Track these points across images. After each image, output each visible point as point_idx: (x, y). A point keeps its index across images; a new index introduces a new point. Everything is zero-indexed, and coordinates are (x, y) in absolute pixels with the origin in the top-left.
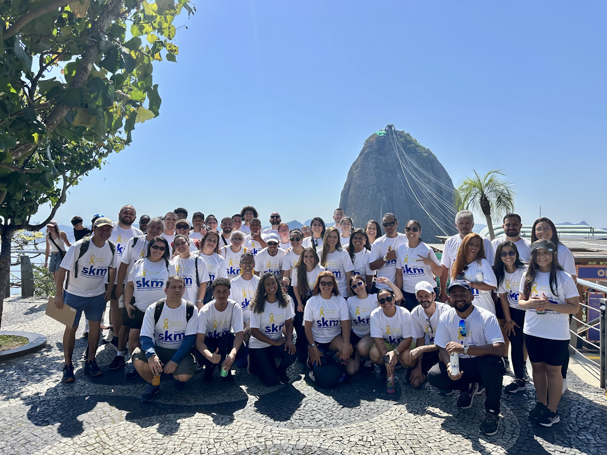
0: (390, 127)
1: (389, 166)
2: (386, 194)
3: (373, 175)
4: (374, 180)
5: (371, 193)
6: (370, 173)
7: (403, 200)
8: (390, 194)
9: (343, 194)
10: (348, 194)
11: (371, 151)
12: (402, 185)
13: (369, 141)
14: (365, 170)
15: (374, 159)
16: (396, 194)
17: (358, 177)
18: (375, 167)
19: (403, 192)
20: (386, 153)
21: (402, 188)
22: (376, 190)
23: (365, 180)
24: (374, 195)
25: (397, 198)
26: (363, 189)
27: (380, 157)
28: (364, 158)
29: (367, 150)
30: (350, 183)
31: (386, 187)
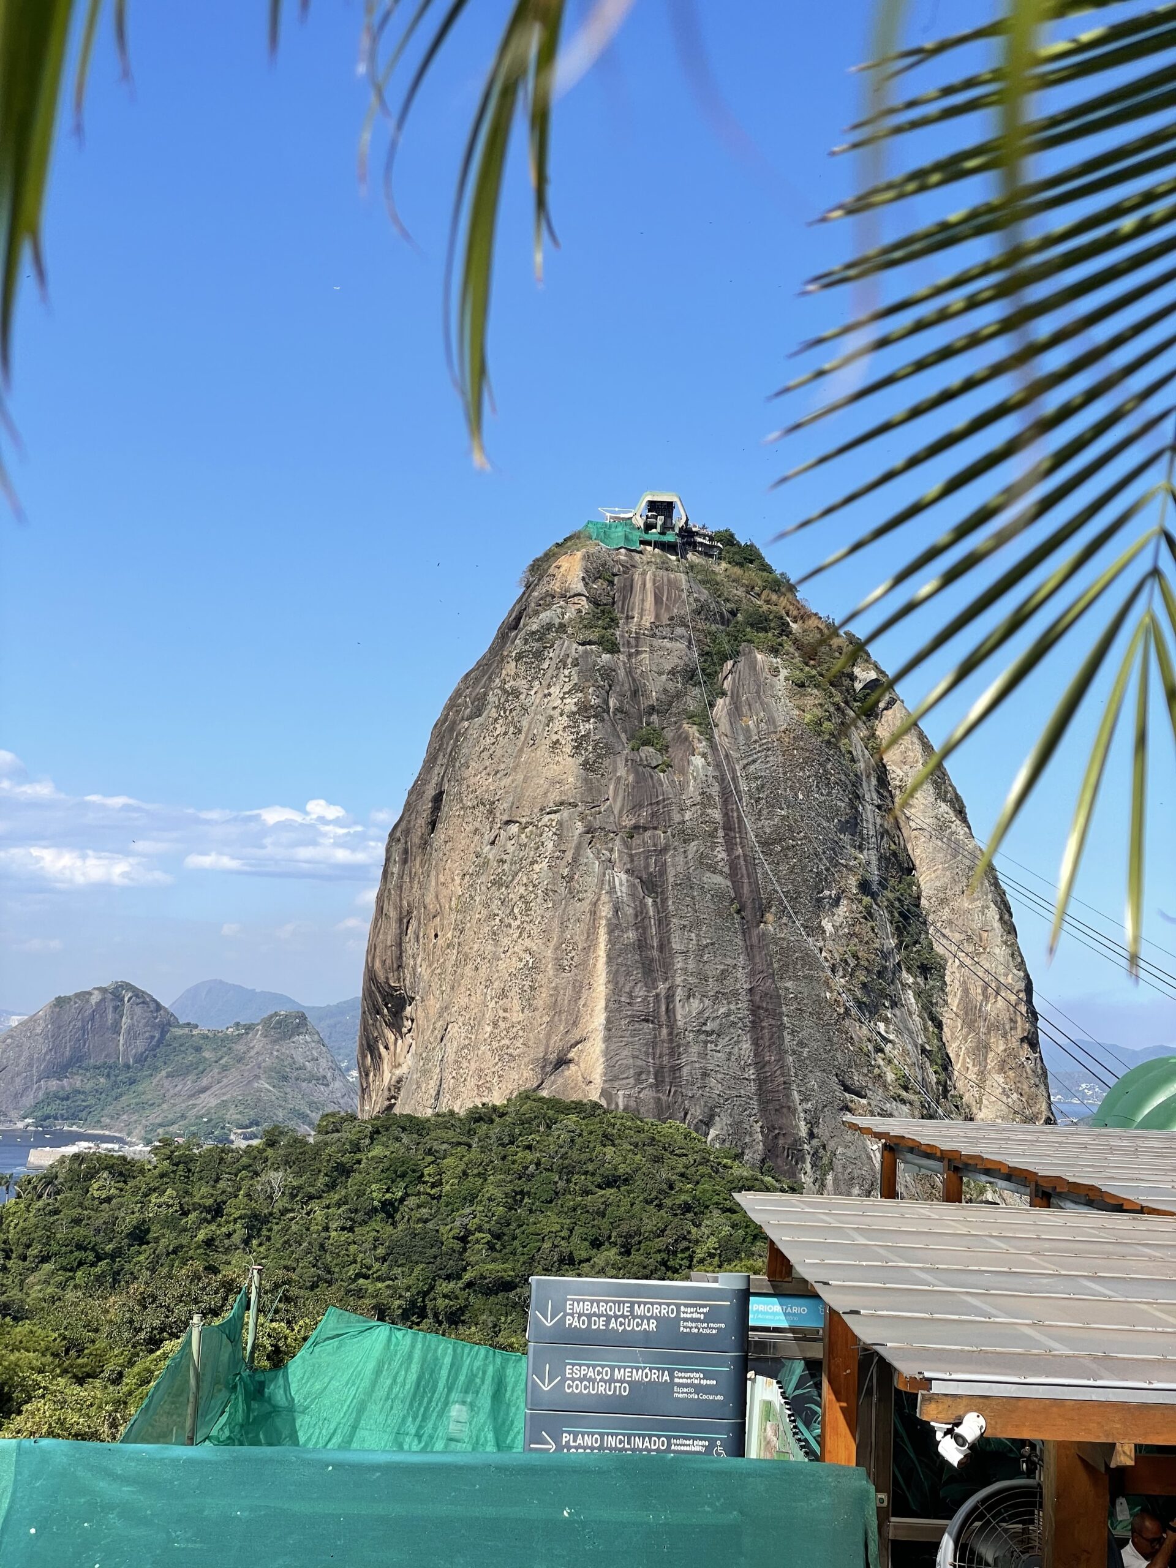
0: (661, 507)
1: (652, 710)
2: (631, 856)
3: (568, 750)
4: (571, 780)
5: (550, 845)
6: (548, 742)
7: (718, 895)
8: (647, 858)
9: (401, 846)
10: (425, 844)
11: (557, 621)
12: (717, 815)
13: (551, 571)
14: (525, 723)
15: (575, 664)
16: (680, 859)
17: (486, 754)
18: (579, 712)
19: (721, 854)
20: (637, 639)
21: (712, 835)
22: (578, 832)
23: (520, 777)
24: (569, 856)
25: (686, 883)
26: (508, 823)
27: (606, 657)
28: (518, 659)
29: (537, 613)
30: (440, 784)
31: (628, 822)
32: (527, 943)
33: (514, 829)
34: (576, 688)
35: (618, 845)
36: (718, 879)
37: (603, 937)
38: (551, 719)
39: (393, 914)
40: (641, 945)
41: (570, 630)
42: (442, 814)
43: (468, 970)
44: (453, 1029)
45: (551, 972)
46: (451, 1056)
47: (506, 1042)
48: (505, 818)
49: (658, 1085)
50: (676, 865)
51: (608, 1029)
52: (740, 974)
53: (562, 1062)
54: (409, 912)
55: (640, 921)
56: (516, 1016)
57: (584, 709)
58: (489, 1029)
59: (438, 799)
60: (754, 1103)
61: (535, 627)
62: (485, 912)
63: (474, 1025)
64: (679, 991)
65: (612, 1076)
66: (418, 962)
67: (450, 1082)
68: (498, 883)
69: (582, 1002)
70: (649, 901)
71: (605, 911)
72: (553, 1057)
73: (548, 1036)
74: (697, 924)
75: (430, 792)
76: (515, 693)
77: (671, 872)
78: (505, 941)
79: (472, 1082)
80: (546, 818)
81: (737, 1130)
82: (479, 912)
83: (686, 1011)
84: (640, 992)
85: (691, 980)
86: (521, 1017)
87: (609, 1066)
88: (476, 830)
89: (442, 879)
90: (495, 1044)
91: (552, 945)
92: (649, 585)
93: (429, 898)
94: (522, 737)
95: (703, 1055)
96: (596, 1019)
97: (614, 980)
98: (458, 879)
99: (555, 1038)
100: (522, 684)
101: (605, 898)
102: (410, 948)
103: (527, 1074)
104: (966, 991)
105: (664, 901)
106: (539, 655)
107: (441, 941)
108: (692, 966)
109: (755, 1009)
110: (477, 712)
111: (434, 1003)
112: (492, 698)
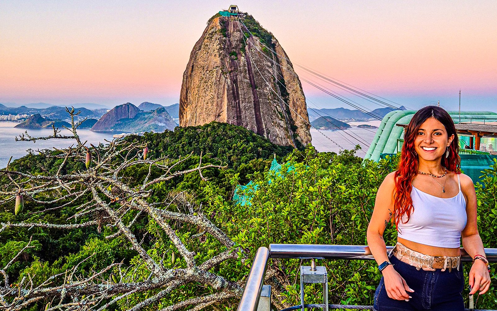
0: (234, 8)
1: (233, 48)
2: (231, 76)
3: (218, 56)
4: (219, 62)
5: (215, 75)
6: (214, 55)
7: (247, 83)
8: (234, 77)
9: (186, 75)
10: (191, 75)
11: (214, 31)
12: (247, 68)
13: (213, 21)
14: (209, 51)
15: (218, 39)
16: (240, 77)
17: (202, 57)
18: (220, 49)
19: (248, 75)
20: (230, 34)
21: (246, 71)
22: (220, 72)
23: (209, 62)
24: (219, 77)
25: (241, 81)
26: (207, 71)
27: (224, 38)
28: (208, 38)
29: (210, 30)
30: (193, 63)
31: (230, 70)
32: (212, 93)
33: (208, 72)
34: (219, 44)
35: (228, 74)
36: (247, 80)
37: (226, 92)
38: (214, 50)
39: (185, 88)
40: (233, 93)
41: (217, 33)
42: (194, 69)
43: (200, 99)
44: (198, 110)
45: (216, 98)
46: (198, 115)
47: (208, 112)
48: (206, 70)
49: (237, 119)
50: (239, 78)
51: (227, 109)
52: (252, 98)
53: (219, 115)
54: (188, 88)
55: (233, 89)
57: (220, 48)
58: (205, 110)
59: (193, 66)
60: (255, 122)
61: (210, 32)
62: (203, 88)
63: (202, 109)
64: (241, 101)
65: (229, 118)
66: (191, 97)
68: (205, 82)
69: (222, 104)
70: (234, 85)
71: (226, 87)
72: (217, 114)
73: (216, 111)
74: (243, 89)
75: (191, 65)
76: (207, 45)
77: (238, 79)
78: (207, 93)
79: (202, 120)
80: (214, 69)
81: (252, 127)
82: (202, 88)
83: (242, 105)
84: (233, 102)
85: (243, 99)
86: (211, 107)
87: (228, 116)
88: (201, 72)
89: (194, 82)
90: (206, 113)
91: (216, 93)
92: (232, 23)
93: (192, 85)
94: (209, 54)
95: (245, 113)
96: (225, 107)
97: (228, 99)
98: (197, 82)
99: (217, 111)
100: (208, 43)
101: (226, 84)
102: (189, 95)
103: (213, 118)
104: (293, 100)
105: (237, 85)
106: (211, 38)
107: (195, 94)
108: (243, 97)
109: (255, 104)
110: (200, 49)
111: (194, 105)
112: (202, 46)
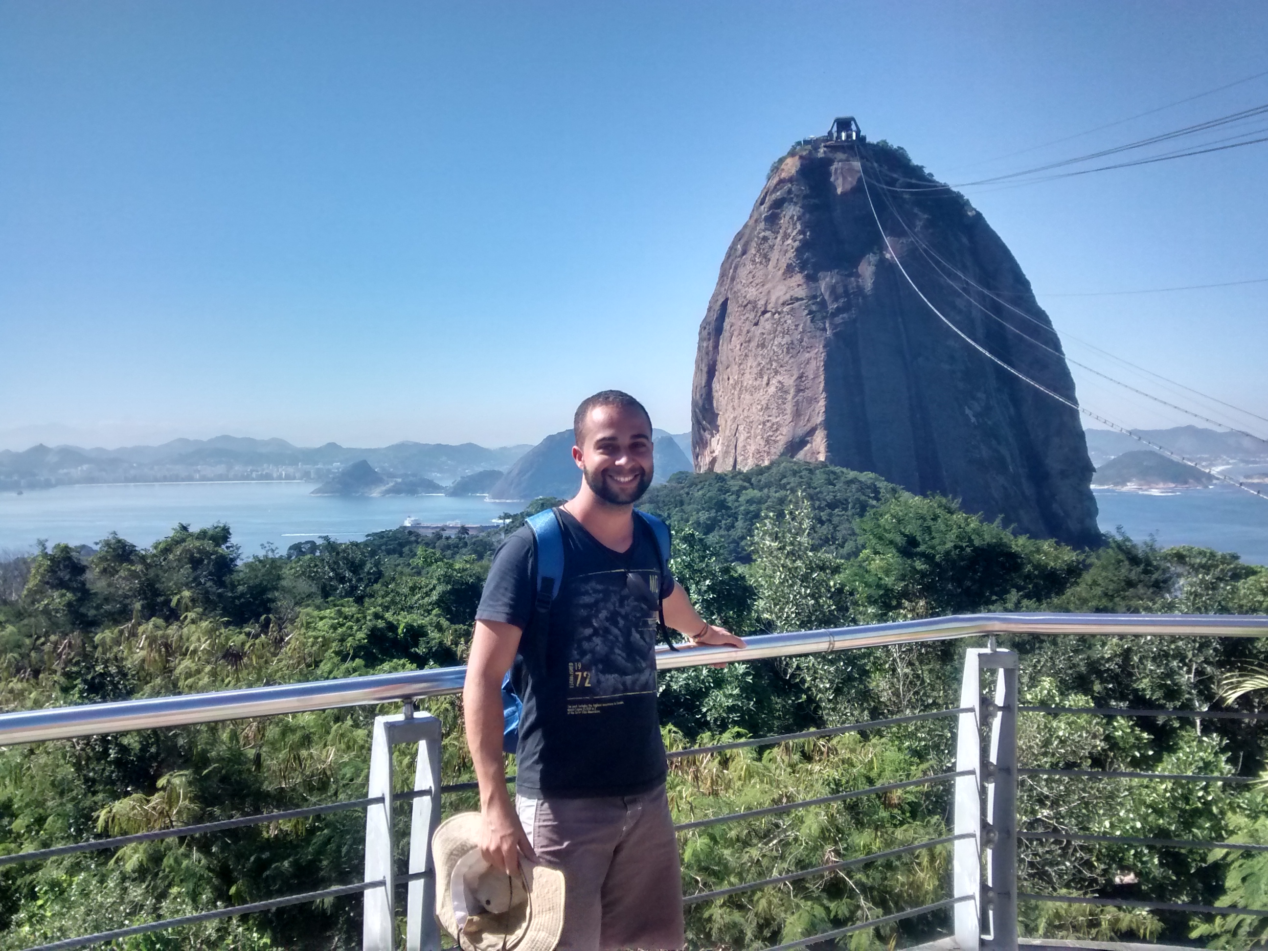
0: (844, 124)
2: (836, 325)
3: (797, 268)
4: (800, 286)
5: (789, 322)
6: (785, 265)
7: (887, 344)
9: (707, 332)
10: (720, 329)
11: (787, 196)
13: (782, 167)
14: (771, 255)
18: (802, 246)
20: (834, 202)
26: (764, 312)
28: (766, 220)
29: (775, 192)
30: (726, 295)
32: (779, 378)
33: (768, 315)
34: (800, 233)
35: (828, 319)
36: (888, 336)
37: (822, 372)
38: (786, 251)
39: (705, 368)
40: (845, 375)
41: (794, 200)
42: (729, 311)
43: (748, 395)
44: (741, 428)
45: (792, 391)
46: (740, 445)
47: (771, 433)
48: (763, 309)
51: (827, 424)
52: (903, 389)
53: (803, 443)
56: (775, 420)
57: (804, 245)
58: (760, 427)
59: (724, 305)
61: (775, 201)
62: (755, 364)
63: (752, 426)
64: (868, 400)
65: (830, 448)
66: (720, 393)
67: (739, 459)
68: (763, 346)
69: (812, 408)
70: (848, 350)
71: (823, 357)
72: (797, 441)
73: (794, 429)
74: (876, 363)
75: (721, 301)
76: (765, 239)
80: (787, 307)
82: (751, 362)
83: (872, 411)
85: (874, 393)
87: (829, 444)
88: (747, 318)
89: (730, 347)
91: (795, 377)
92: (839, 171)
93: (724, 357)
95: (883, 435)
96: (820, 418)
97: (829, 395)
98: (738, 347)
99: (797, 430)
102: (716, 385)
103: (783, 450)
106: (777, 216)
107: (731, 381)
108: (874, 385)
109: (912, 408)
110: (744, 253)
111: (730, 415)
112: (754, 244)
